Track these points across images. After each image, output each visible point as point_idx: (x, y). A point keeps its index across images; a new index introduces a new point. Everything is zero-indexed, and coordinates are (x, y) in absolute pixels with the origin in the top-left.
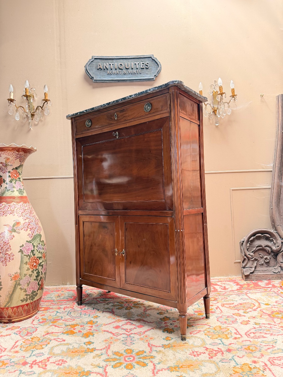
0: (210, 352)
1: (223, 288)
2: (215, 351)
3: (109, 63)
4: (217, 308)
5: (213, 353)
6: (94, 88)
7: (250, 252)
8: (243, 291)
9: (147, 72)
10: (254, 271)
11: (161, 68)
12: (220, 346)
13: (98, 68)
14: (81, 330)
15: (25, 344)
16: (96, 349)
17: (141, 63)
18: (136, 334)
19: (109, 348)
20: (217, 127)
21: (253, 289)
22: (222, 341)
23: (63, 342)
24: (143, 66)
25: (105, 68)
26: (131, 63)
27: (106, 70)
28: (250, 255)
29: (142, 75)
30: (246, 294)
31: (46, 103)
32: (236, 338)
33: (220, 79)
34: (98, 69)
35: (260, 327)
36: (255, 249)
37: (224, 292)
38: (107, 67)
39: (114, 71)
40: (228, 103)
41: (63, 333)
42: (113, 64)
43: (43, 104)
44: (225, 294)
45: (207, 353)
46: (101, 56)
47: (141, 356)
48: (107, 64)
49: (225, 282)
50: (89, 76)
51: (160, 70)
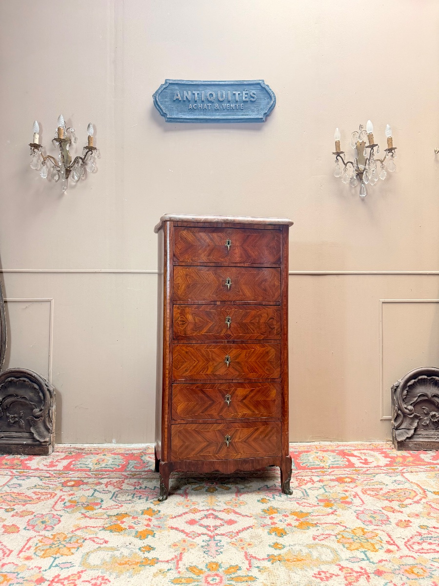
0: (348, 575)
1: (363, 461)
2: (357, 572)
3: (192, 91)
4: (355, 497)
5: (353, 576)
6: (166, 130)
7: (408, 404)
8: (397, 467)
9: (252, 108)
10: (414, 434)
11: (275, 101)
12: (364, 564)
13: (175, 99)
14: (133, 524)
15: (42, 544)
16: (160, 560)
17: (244, 92)
18: (223, 535)
19: (181, 559)
20: (363, 200)
21: (413, 466)
22: (366, 555)
23: (105, 545)
24: (246, 98)
25: (185, 99)
26: (228, 93)
27: (187, 103)
28: (408, 409)
29: (244, 112)
30: (402, 473)
31: (90, 152)
32: (389, 551)
33: (369, 122)
34: (175, 101)
35: (429, 534)
36: (416, 399)
37: (365, 469)
38: (188, 97)
39: (200, 105)
40: (382, 162)
41: (104, 529)
42: (198, 94)
43: (85, 154)
44: (367, 472)
45: (342, 574)
46: (179, 80)
47: (233, 576)
48: (189, 92)
49: (365, 451)
50: (159, 111)
51: (273, 105)
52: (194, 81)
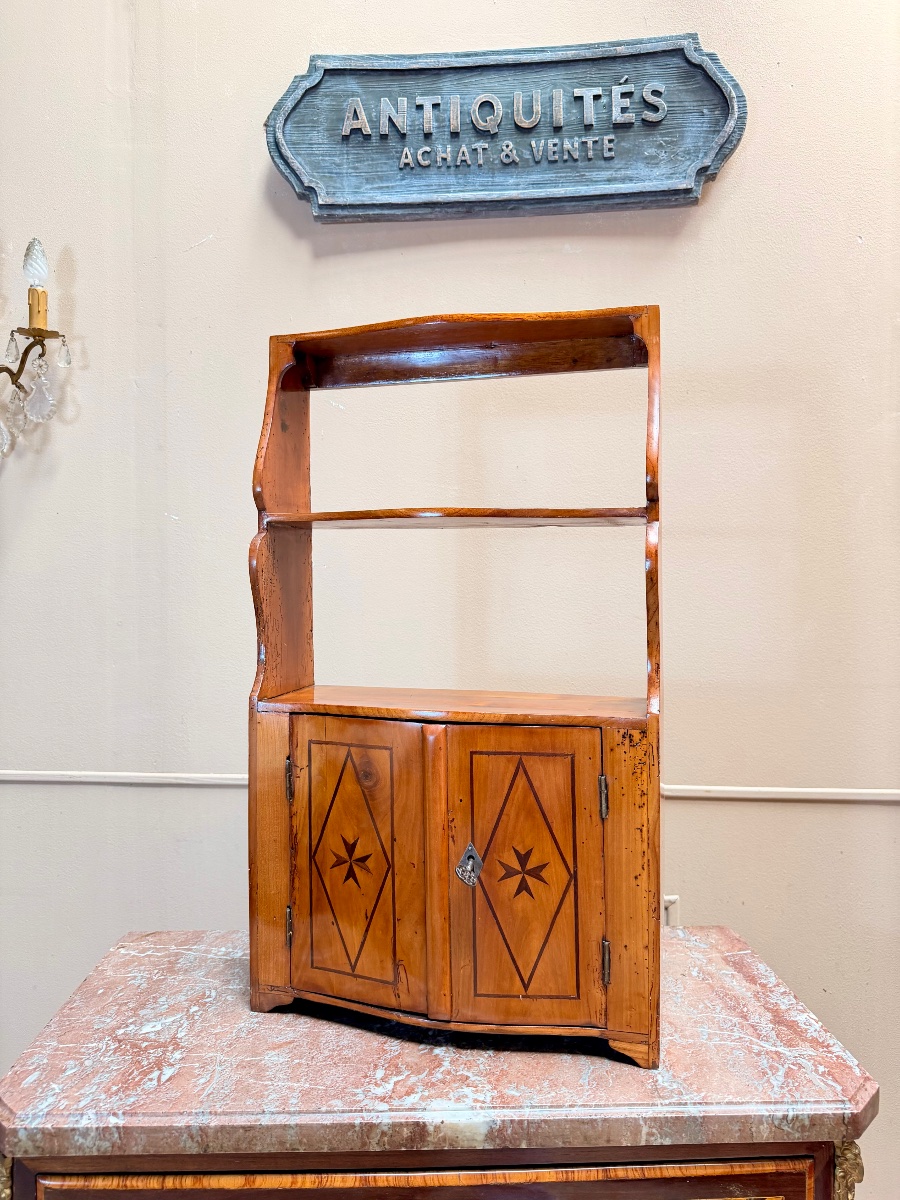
3: (411, 98)
6: (319, 254)
9: (649, 151)
11: (742, 118)
13: (346, 131)
17: (617, 90)
24: (624, 110)
25: (385, 129)
26: (551, 96)
27: (393, 142)
29: (618, 169)
31: (38, 349)
34: (346, 138)
38: (398, 122)
39: (444, 150)
42: (436, 106)
46: (362, 57)
48: (403, 101)
50: (287, 178)
51: (736, 136)
52: (420, 56)
